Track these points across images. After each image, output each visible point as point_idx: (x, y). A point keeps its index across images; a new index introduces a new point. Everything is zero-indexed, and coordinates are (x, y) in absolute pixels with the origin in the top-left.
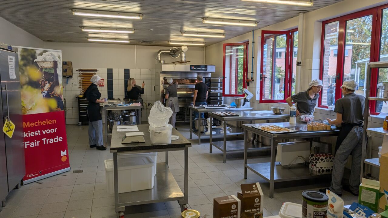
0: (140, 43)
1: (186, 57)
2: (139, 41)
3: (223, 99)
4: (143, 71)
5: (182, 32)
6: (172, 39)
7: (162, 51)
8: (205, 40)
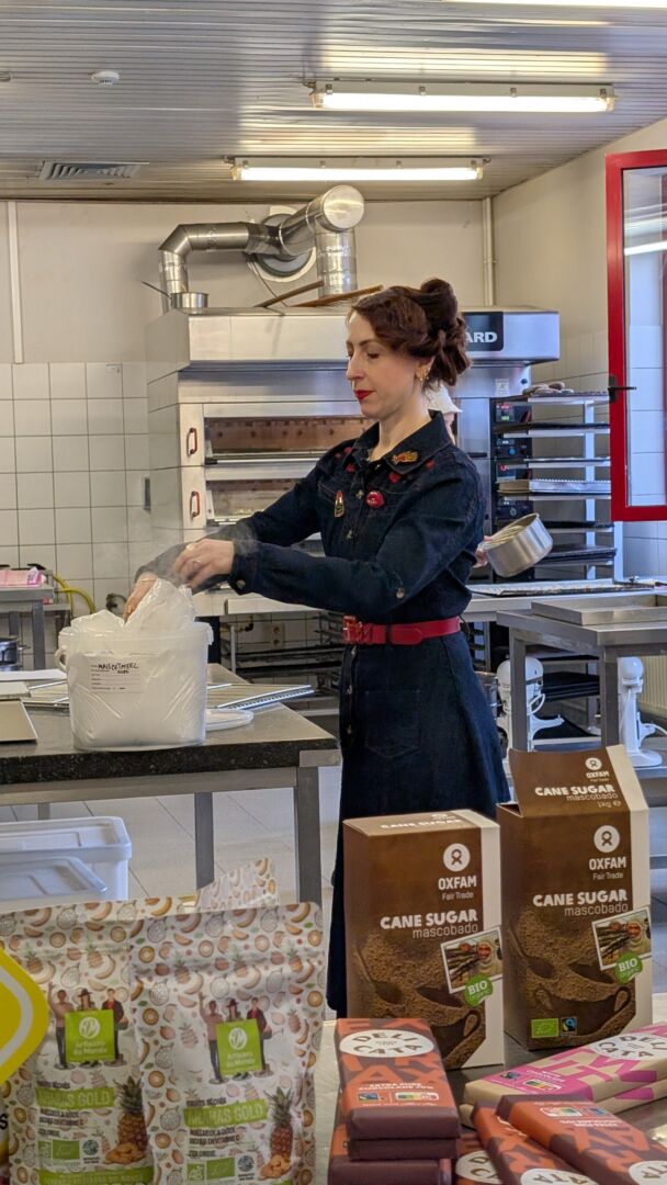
0: (42, 181)
1: (353, 266)
2: (30, 165)
3: (618, 543)
4: (68, 373)
5: (312, 84)
6: (252, 146)
7: (193, 237)
8: (481, 141)
